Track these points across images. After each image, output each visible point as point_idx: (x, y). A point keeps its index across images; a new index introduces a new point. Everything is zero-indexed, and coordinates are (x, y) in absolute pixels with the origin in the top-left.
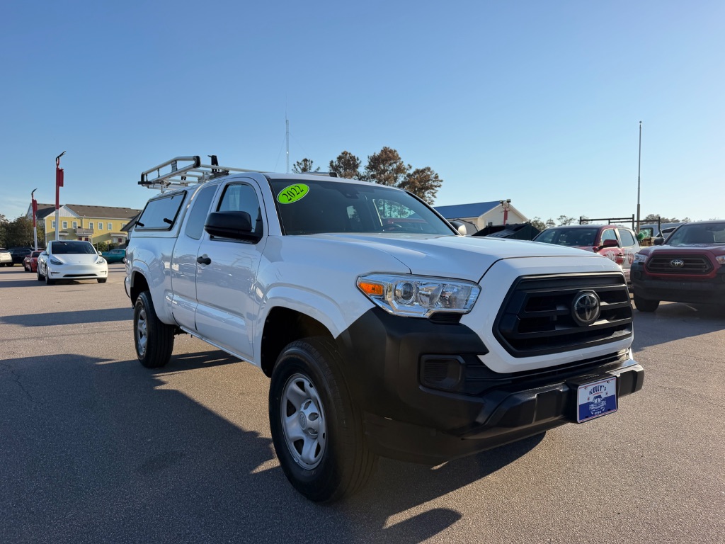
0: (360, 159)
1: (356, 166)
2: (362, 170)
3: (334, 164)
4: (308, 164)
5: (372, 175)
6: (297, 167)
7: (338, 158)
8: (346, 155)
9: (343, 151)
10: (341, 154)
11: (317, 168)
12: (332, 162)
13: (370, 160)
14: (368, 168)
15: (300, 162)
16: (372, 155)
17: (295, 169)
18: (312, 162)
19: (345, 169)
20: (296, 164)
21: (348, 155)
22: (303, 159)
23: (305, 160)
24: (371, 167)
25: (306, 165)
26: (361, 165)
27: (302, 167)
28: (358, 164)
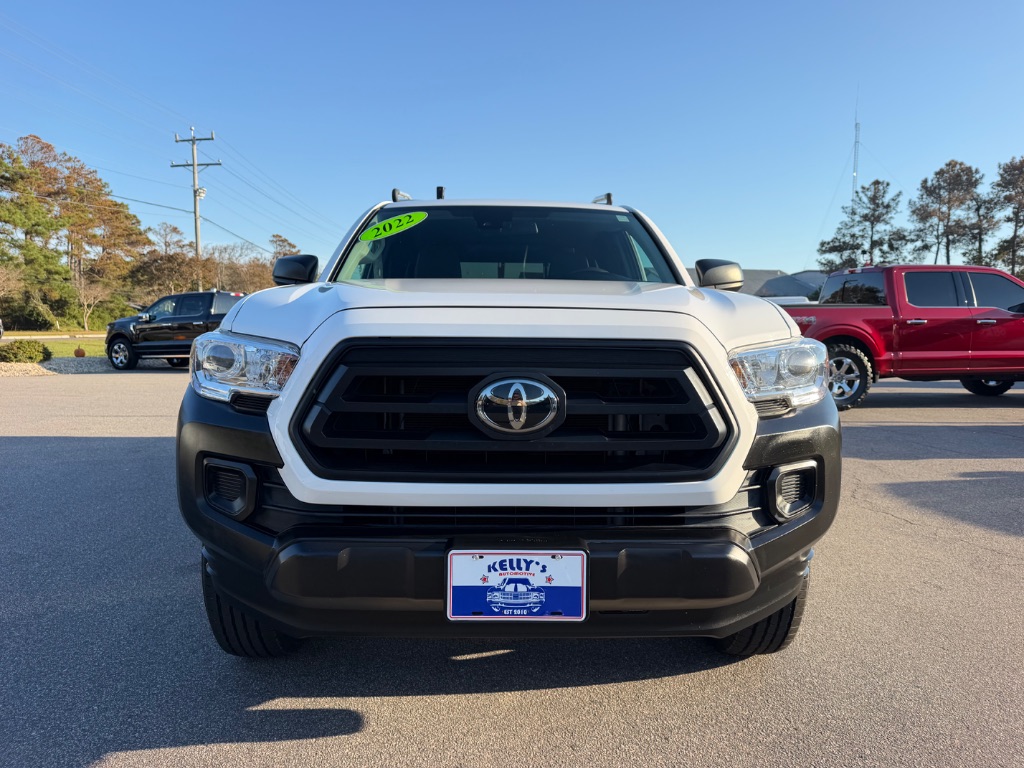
0: (982, 172)
1: (975, 184)
2: (984, 190)
3: (929, 184)
4: (881, 188)
5: (1006, 198)
6: (861, 195)
7: (937, 174)
8: (955, 166)
9: (948, 161)
10: (943, 166)
11: (897, 192)
12: (925, 181)
13: (1001, 172)
14: (999, 185)
15: (867, 186)
16: (1008, 161)
17: (857, 199)
18: (888, 184)
19: (950, 191)
20: (860, 190)
21: (958, 167)
22: (873, 180)
23: (877, 183)
24: (1005, 184)
25: (877, 191)
26: (984, 180)
27: (870, 194)
28: (977, 180)
